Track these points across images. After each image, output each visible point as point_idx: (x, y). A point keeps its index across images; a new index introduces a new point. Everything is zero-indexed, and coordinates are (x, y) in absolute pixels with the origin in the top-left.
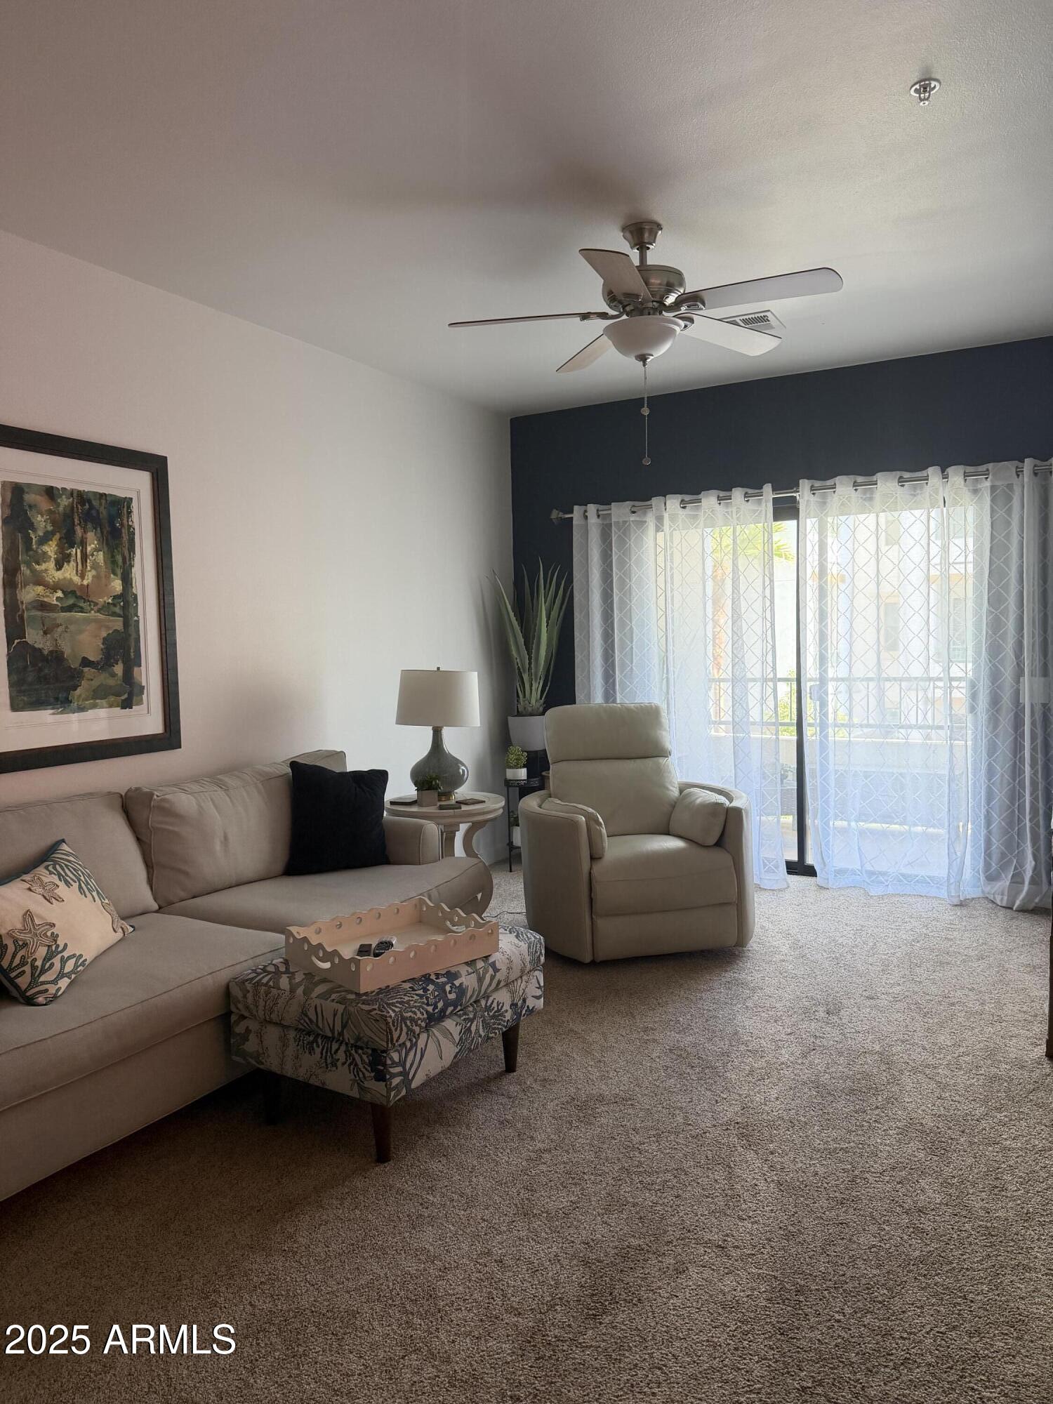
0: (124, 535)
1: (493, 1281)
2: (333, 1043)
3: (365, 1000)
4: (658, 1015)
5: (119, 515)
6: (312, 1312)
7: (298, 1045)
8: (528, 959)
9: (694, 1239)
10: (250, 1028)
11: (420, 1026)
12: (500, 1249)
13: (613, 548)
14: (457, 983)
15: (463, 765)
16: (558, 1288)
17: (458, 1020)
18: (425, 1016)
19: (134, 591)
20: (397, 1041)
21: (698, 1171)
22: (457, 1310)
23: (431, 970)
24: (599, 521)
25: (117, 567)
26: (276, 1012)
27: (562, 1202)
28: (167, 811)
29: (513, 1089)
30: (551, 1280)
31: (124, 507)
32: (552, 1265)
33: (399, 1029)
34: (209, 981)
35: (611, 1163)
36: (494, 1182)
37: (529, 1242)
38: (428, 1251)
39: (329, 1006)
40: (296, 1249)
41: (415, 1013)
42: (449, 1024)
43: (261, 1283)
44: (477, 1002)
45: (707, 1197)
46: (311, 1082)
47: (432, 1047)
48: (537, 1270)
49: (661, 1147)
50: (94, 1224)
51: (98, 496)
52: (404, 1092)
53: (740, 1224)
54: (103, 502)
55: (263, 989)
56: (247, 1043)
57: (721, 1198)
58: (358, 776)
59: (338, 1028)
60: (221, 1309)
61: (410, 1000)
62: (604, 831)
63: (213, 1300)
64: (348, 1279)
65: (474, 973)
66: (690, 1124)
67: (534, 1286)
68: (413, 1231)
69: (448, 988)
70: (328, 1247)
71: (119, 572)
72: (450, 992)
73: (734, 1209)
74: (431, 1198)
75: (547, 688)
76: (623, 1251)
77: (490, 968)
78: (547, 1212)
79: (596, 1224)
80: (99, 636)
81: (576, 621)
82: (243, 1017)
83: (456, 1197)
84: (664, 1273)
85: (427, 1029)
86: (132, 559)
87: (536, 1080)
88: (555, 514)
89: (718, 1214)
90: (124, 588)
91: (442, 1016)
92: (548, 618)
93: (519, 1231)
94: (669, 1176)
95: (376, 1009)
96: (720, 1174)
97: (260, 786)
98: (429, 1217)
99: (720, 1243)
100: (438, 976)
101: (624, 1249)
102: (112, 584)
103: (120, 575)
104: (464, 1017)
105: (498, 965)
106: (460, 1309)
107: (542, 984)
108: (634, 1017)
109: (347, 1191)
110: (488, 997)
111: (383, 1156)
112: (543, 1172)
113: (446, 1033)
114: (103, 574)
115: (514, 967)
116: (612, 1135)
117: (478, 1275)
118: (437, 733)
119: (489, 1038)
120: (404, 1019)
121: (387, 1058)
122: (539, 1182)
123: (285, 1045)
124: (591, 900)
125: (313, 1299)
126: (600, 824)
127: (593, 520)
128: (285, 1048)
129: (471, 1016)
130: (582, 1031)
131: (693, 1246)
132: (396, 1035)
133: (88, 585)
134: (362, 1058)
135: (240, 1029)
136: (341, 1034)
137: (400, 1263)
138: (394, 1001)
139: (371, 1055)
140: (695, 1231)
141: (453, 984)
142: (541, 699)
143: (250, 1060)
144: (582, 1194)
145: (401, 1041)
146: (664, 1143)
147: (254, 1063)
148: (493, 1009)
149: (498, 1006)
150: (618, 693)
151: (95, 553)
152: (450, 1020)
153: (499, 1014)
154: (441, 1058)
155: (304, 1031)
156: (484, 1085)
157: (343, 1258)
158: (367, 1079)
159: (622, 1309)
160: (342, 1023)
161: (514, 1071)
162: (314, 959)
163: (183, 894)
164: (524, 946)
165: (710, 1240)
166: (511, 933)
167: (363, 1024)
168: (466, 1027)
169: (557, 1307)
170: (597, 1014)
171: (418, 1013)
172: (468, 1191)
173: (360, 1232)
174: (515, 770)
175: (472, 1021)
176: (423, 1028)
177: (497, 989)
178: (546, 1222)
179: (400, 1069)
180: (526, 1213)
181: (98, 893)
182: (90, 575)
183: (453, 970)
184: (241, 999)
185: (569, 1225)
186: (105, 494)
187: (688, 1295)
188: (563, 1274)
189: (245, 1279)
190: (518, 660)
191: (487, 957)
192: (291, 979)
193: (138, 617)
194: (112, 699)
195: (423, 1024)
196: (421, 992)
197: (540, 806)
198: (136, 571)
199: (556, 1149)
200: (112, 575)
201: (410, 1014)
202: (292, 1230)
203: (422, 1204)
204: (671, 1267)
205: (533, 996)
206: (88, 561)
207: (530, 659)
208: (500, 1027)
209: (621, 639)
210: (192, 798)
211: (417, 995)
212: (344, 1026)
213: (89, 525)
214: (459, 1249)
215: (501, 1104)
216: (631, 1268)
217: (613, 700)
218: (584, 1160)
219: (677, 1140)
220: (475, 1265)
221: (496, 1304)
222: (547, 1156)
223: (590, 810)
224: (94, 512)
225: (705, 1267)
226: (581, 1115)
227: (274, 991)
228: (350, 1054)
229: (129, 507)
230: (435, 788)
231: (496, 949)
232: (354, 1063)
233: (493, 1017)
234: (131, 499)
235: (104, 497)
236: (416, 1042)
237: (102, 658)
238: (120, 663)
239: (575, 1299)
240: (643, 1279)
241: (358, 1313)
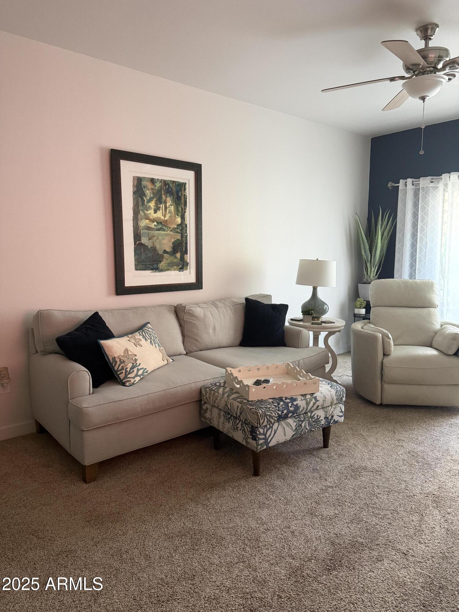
0: (182, 199)
1: (286, 540)
2: (237, 420)
3: (250, 404)
4: (408, 434)
5: (181, 190)
6: (207, 533)
7: (224, 418)
8: (335, 398)
9: (392, 546)
10: (208, 408)
11: (274, 419)
12: (295, 527)
13: (420, 201)
14: (295, 403)
15: (326, 305)
16: (315, 551)
17: (295, 420)
18: (277, 415)
19: (186, 223)
20: (262, 424)
21: (405, 514)
22: (267, 549)
23: (284, 395)
24: (413, 187)
25: (179, 212)
26: (216, 403)
27: (331, 512)
28: (192, 315)
29: (324, 456)
30: (313, 547)
31: (183, 187)
32: (316, 540)
33: (263, 419)
34: (193, 386)
35: (361, 500)
36: (302, 496)
37: (309, 527)
38: (262, 520)
39: (236, 404)
40: (208, 505)
41: (272, 413)
42: (290, 421)
43: (191, 515)
44: (306, 413)
45: (405, 527)
46: (229, 435)
47: (280, 429)
48: (309, 541)
49: (389, 497)
50: (138, 476)
51: (172, 182)
52: (265, 447)
53: (419, 545)
54: (174, 184)
55: (213, 392)
56: (206, 413)
57: (412, 530)
58: (275, 306)
59: (238, 414)
60: (172, 522)
61: (270, 407)
62: (392, 342)
63: (170, 517)
64: (225, 523)
65: (304, 400)
66: (407, 490)
67: (305, 548)
68: (259, 509)
69: (290, 405)
70: (221, 507)
71: (180, 214)
72: (291, 407)
73: (418, 537)
74: (271, 496)
75: (380, 271)
76: (353, 543)
77: (313, 399)
78: (322, 515)
79: (344, 527)
80: (171, 241)
81: (397, 238)
82: (205, 403)
83: (282, 498)
84: (371, 559)
85: (278, 421)
86: (185, 209)
87: (336, 454)
88: (390, 184)
89: (408, 537)
90: (182, 222)
91: (286, 417)
92: (382, 236)
93: (306, 521)
94: (388, 512)
95: (254, 409)
96: (416, 518)
97: (232, 307)
98: (268, 504)
99: (405, 552)
100: (286, 398)
101: (354, 542)
102: (177, 220)
103: (180, 216)
104: (298, 419)
105: (318, 398)
106: (268, 549)
107: (343, 410)
108: (395, 433)
109: (237, 485)
110: (312, 412)
111: (256, 473)
112: (326, 497)
113: (289, 425)
114: (173, 215)
115: (327, 400)
116: (365, 487)
117: (281, 536)
118: (315, 289)
119: (311, 431)
120: (266, 415)
121: (257, 431)
122: (323, 501)
123: (220, 417)
124: (382, 375)
125: (208, 527)
126: (390, 339)
127: (410, 186)
128: (219, 419)
129: (302, 419)
130: (366, 435)
131: (390, 550)
132: (261, 421)
133: (167, 220)
134: (247, 429)
135: (204, 407)
136: (239, 416)
137: (249, 521)
138: (263, 406)
139: (251, 428)
140: (393, 543)
141: (293, 403)
142: (376, 276)
143: (207, 421)
144: (342, 511)
145: (264, 424)
146: (391, 496)
147: (209, 423)
148: (315, 418)
149: (317, 417)
150: (417, 275)
151: (170, 207)
152: (290, 419)
153: (318, 421)
154: (285, 436)
155: (227, 413)
156: (311, 452)
157: (226, 514)
158: (249, 438)
159: (344, 570)
160: (240, 412)
161: (327, 447)
162: (234, 383)
163: (195, 349)
164: (333, 392)
165: (400, 549)
166: (328, 384)
167: (248, 414)
168: (299, 423)
169: (313, 561)
170: (376, 429)
171: (273, 413)
172: (289, 497)
173: (236, 504)
174: (359, 309)
175: (302, 421)
176: (275, 420)
177: (317, 408)
178: (320, 520)
179: (263, 437)
180: (312, 514)
181: (158, 344)
182: (168, 216)
183: (294, 397)
184: (205, 395)
185: (330, 524)
186: (175, 181)
187: (379, 573)
188: (320, 546)
189: (185, 512)
190: (365, 257)
191: (313, 394)
192: (224, 389)
193: (187, 234)
194: (175, 267)
195: (276, 419)
196: (276, 404)
197: (362, 328)
198: (187, 214)
199: (336, 487)
200: (177, 216)
201: (269, 413)
202: (209, 496)
203: (266, 498)
204: (375, 557)
205: (337, 415)
206: (167, 210)
207: (371, 256)
208: (318, 426)
209: (420, 247)
210: (202, 309)
211: (274, 405)
212: (241, 414)
213: (168, 195)
214: (276, 522)
215: (317, 461)
216: (355, 552)
217: (414, 278)
218: (348, 495)
219: (398, 496)
220: (281, 531)
221: (285, 551)
222: (330, 489)
223: (385, 331)
224: (170, 189)
225: (393, 561)
226: (353, 474)
227: (216, 394)
228: (243, 426)
229: (185, 187)
230: (311, 314)
231: (318, 391)
232: (244, 430)
233: (314, 422)
234: (186, 183)
235: (174, 183)
236: (272, 426)
237: (172, 250)
238: (179, 253)
239: (322, 559)
240: (359, 559)
241: (225, 539)
